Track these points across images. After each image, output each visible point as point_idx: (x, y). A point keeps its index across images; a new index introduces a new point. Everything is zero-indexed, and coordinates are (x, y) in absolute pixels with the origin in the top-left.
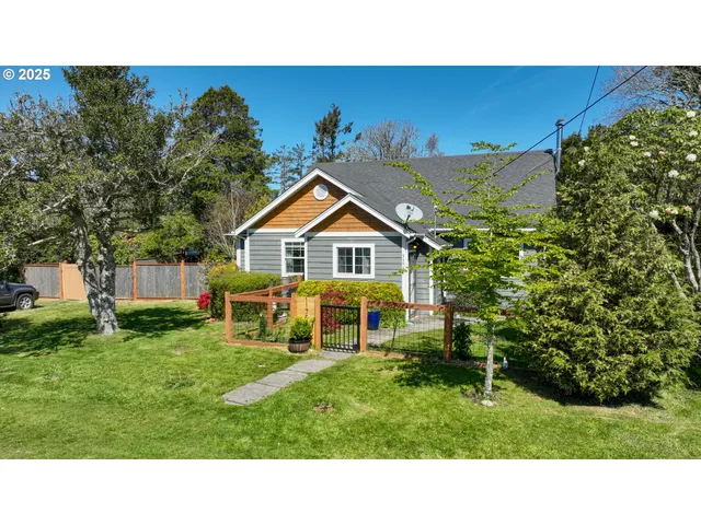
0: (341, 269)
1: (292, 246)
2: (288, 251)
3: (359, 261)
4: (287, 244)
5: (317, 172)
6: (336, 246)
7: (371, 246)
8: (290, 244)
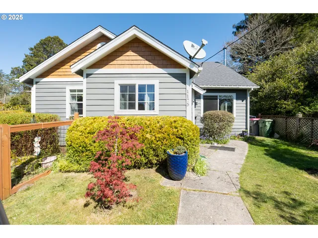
0: (123, 106)
1: (77, 93)
2: (73, 97)
3: (142, 98)
4: (71, 91)
5: (99, 30)
6: (118, 83)
7: (155, 82)
8: (74, 91)
